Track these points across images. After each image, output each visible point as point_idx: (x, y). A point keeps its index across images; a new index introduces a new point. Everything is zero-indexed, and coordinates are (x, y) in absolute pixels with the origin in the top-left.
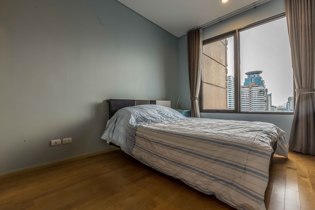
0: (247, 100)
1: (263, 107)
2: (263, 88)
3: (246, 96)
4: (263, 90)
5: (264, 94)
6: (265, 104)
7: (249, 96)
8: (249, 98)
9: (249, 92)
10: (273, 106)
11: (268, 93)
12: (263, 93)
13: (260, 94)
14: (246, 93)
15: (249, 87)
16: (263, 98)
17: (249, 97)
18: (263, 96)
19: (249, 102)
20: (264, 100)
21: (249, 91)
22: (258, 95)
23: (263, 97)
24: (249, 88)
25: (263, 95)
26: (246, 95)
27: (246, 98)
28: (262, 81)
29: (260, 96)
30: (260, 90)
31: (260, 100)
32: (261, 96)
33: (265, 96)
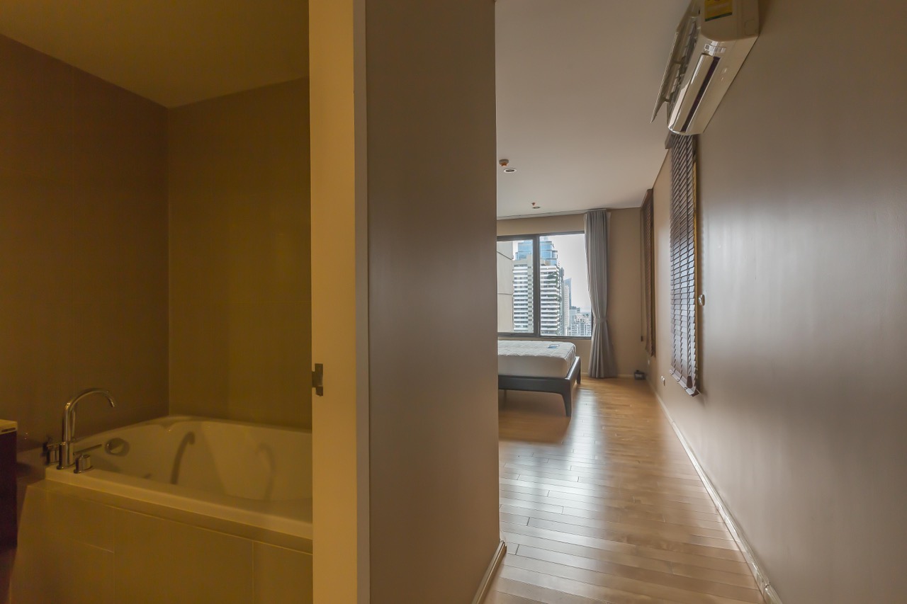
0: (523, 296)
1: (555, 313)
2: (555, 269)
3: (521, 287)
4: (556, 273)
5: (556, 282)
6: (559, 307)
7: (526, 287)
8: (526, 291)
9: (526, 276)
10: (574, 308)
11: (565, 278)
12: (555, 280)
13: (549, 282)
14: (521, 278)
15: (526, 265)
16: (556, 293)
17: (527, 289)
18: (555, 286)
19: (527, 300)
20: (556, 296)
21: (526, 274)
22: (545, 284)
23: (556, 289)
24: (526, 268)
25: (555, 284)
26: (521, 283)
27: (522, 291)
28: (554, 251)
29: (550, 286)
30: (549, 273)
31: (549, 296)
32: (552, 286)
33: (559, 288)
